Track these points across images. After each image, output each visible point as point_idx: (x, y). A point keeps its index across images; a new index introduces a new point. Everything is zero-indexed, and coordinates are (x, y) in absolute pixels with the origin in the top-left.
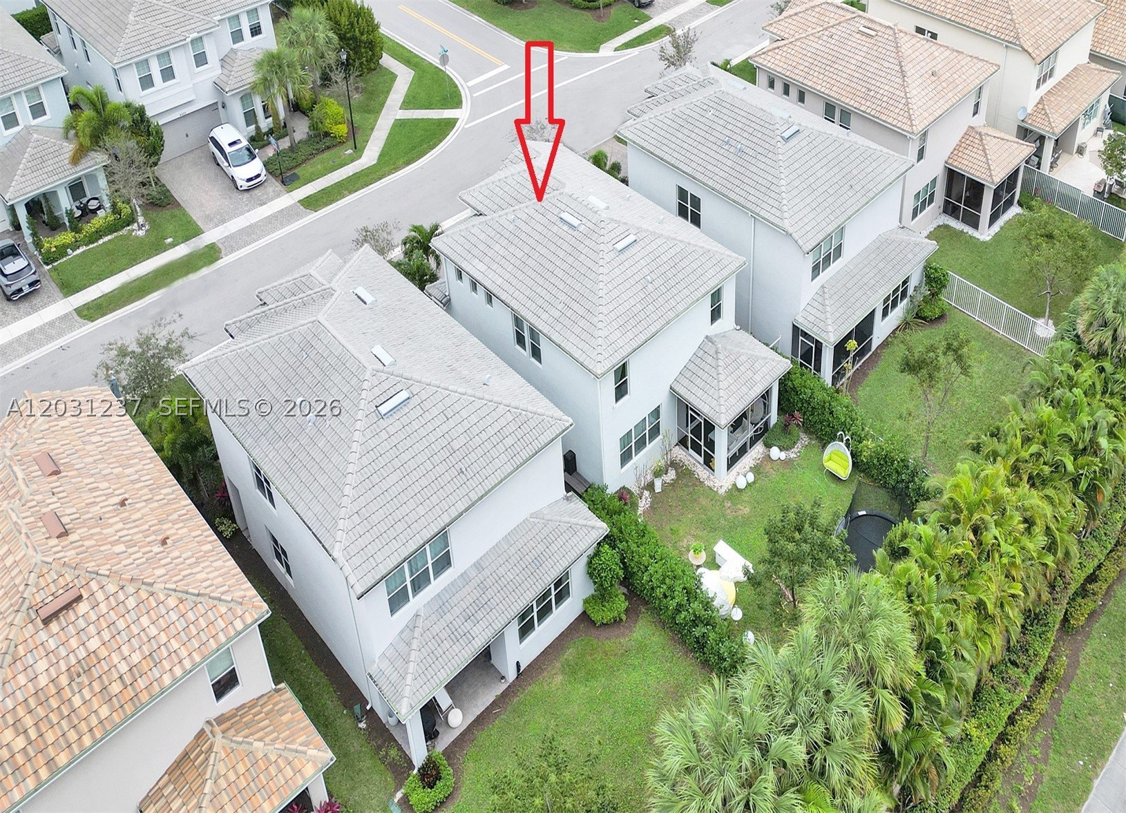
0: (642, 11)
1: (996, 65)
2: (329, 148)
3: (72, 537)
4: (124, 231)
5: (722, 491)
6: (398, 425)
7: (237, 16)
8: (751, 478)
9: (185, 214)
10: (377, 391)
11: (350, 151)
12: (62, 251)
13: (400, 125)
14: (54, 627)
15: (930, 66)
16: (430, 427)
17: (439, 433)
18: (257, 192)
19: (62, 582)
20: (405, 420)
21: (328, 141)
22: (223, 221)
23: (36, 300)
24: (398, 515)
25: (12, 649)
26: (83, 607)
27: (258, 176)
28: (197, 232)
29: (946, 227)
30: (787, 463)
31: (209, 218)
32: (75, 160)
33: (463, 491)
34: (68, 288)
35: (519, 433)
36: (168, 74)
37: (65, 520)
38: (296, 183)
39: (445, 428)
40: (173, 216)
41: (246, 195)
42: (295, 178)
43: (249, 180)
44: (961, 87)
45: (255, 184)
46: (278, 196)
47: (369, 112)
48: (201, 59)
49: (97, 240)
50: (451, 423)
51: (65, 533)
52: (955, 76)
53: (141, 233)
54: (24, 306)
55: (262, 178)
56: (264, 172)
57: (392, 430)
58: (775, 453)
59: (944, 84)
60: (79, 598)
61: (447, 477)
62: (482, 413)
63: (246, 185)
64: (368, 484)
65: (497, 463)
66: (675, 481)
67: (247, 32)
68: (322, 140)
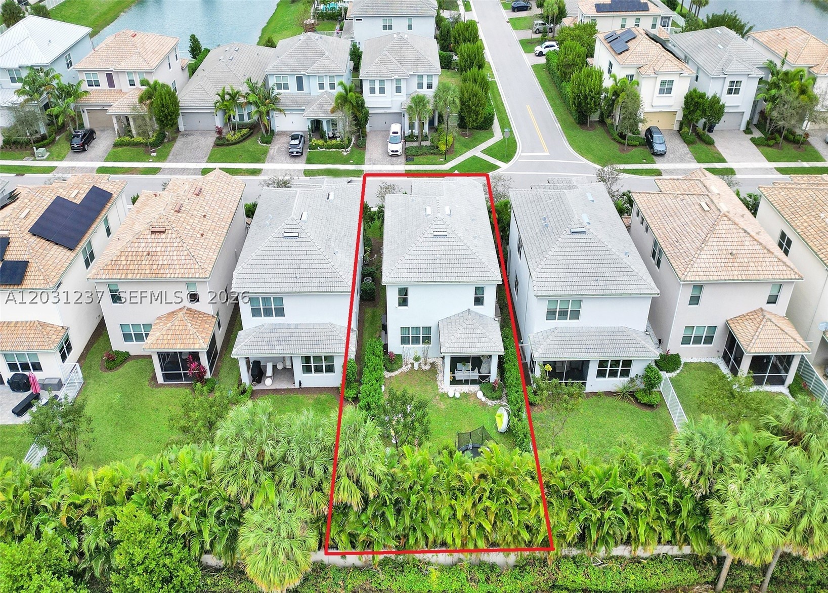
0: (654, 157)
1: (799, 275)
2: (435, 154)
3: (179, 214)
4: (340, 150)
5: (441, 391)
6: (287, 244)
7: (422, 76)
8: (458, 396)
9: (364, 154)
10: (289, 227)
11: (443, 160)
12: (316, 147)
13: (475, 158)
14: (153, 235)
15: (733, 248)
16: (298, 253)
17: (300, 257)
18: (394, 159)
19: (163, 224)
20: (291, 244)
21: (436, 151)
22: (374, 164)
23: (297, 160)
24: (264, 276)
25: (140, 234)
26: (163, 236)
27: (397, 151)
28: (362, 163)
29: (716, 367)
30: (484, 404)
31: (370, 160)
32: (333, 112)
33: (293, 285)
34: (309, 161)
35: (329, 280)
36: (382, 91)
37: (183, 208)
38: (411, 162)
39: (303, 257)
40: (360, 153)
41: (390, 158)
42: (412, 160)
43: (393, 151)
44: (750, 273)
45: (394, 155)
46: (400, 164)
47: (466, 147)
48: (398, 90)
49: (330, 149)
50: (306, 257)
51: (178, 212)
52: (752, 264)
53: (345, 154)
54: (293, 159)
55: (399, 153)
56: (401, 151)
57: (284, 244)
58: (480, 395)
59: (736, 264)
60: (164, 232)
61: (290, 276)
62: (321, 262)
63: (391, 153)
64: (262, 257)
65: (312, 284)
66: (426, 371)
67: (425, 86)
68: (434, 150)
